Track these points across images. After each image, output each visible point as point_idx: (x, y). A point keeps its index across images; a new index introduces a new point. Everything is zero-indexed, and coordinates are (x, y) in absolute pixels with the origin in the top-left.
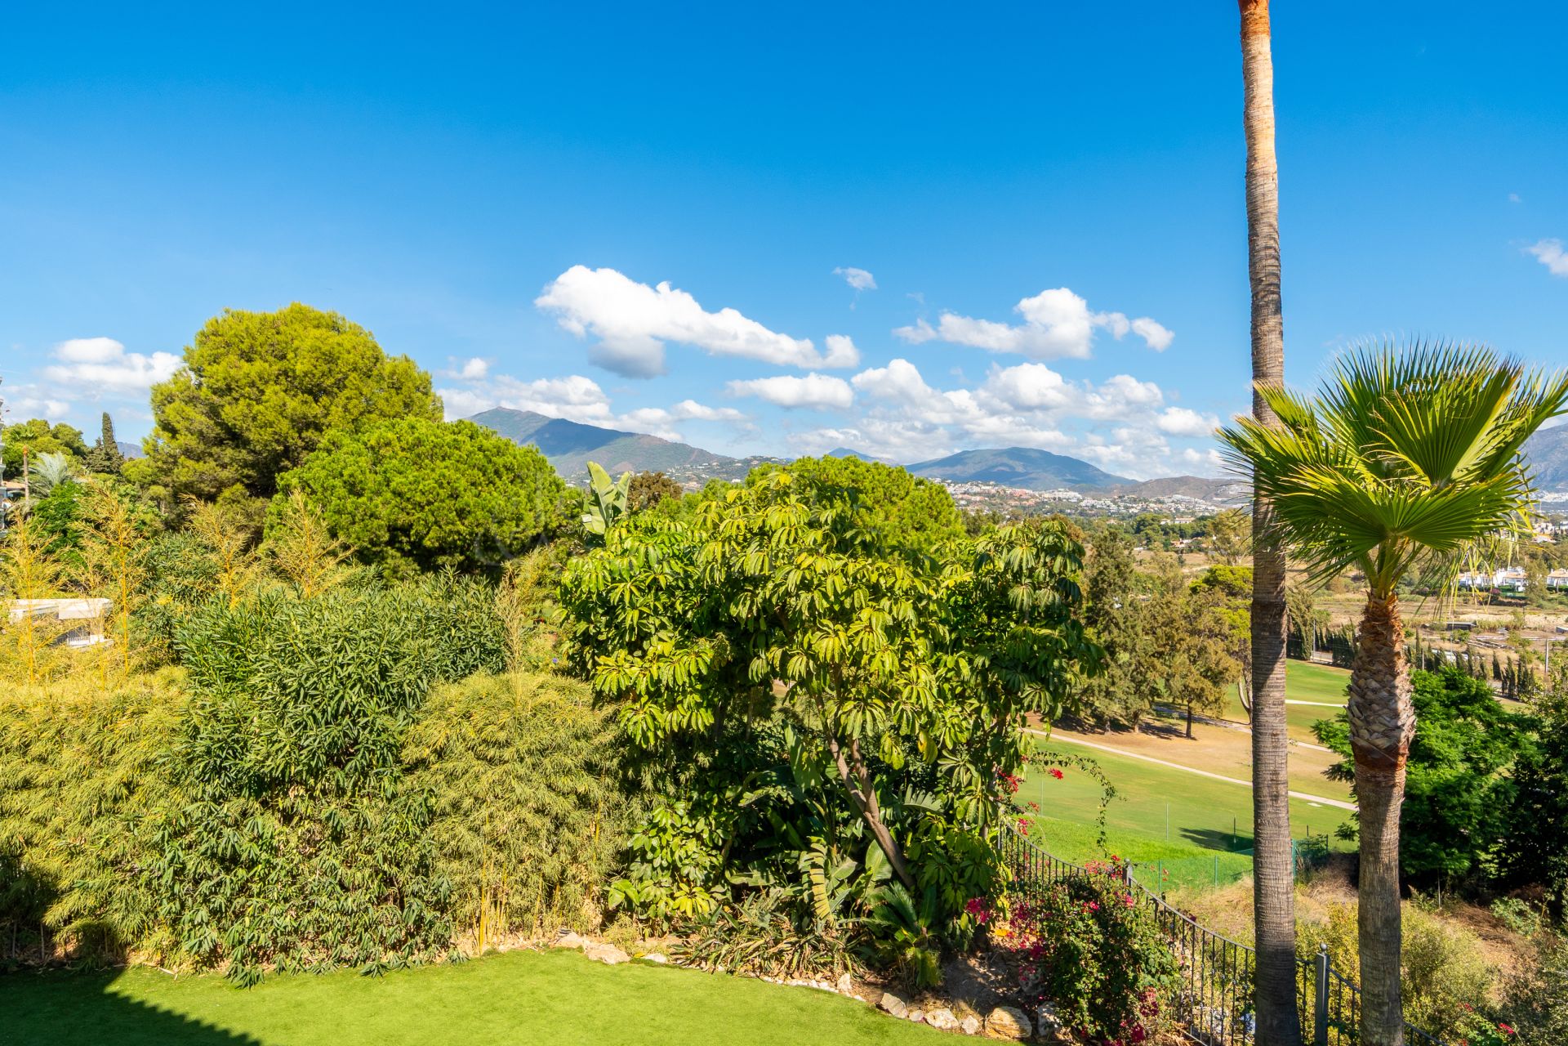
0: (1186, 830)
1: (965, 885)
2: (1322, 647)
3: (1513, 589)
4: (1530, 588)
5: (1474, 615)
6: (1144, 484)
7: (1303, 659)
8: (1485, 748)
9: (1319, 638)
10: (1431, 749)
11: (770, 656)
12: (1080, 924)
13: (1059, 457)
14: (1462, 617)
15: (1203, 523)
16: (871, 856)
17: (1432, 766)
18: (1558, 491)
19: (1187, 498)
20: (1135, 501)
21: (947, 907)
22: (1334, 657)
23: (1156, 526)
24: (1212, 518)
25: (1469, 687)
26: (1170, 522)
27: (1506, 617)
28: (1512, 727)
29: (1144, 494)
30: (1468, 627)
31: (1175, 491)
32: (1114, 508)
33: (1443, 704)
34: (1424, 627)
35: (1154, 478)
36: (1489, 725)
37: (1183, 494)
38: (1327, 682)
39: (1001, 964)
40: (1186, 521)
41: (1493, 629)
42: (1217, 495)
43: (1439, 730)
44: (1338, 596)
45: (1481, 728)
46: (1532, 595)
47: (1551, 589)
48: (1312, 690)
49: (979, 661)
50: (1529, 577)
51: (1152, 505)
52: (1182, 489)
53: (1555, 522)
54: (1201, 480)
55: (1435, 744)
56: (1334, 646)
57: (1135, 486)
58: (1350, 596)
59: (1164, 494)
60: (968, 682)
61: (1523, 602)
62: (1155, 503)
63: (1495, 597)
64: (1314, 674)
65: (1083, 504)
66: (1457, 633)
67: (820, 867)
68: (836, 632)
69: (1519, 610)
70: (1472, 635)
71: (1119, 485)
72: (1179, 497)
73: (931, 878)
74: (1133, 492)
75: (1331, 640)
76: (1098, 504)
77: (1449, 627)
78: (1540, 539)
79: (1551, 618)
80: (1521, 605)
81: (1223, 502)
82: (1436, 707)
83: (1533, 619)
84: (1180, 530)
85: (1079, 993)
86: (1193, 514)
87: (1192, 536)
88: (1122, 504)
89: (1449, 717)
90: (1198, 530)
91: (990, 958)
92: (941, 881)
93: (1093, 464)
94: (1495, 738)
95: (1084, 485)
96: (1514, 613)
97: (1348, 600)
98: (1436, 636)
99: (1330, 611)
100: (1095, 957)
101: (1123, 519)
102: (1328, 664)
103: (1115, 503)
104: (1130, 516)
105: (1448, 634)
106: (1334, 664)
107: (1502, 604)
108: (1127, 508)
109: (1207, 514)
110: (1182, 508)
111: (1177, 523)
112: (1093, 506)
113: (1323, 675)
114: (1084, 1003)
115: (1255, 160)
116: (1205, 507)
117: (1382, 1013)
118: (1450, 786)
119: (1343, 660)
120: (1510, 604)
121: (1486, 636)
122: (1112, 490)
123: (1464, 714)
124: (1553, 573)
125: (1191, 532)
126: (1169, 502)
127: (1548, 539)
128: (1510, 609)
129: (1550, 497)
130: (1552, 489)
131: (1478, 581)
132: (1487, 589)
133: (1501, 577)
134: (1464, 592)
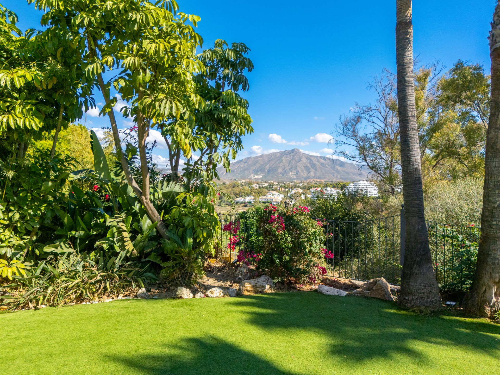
3: (250, 202)
14: (239, 211)
50: (255, 199)
61: (253, 206)
63: (246, 205)
107: (248, 207)
120: (250, 207)
129: (256, 177)
130: (257, 175)
131: (242, 200)
132: (244, 203)
133: (248, 199)
134: (238, 204)
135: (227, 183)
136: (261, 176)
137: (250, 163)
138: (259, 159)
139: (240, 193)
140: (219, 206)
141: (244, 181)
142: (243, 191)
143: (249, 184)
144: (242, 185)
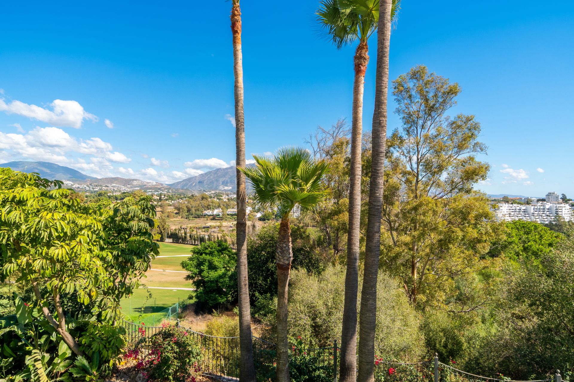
0: (136, 309)
1: (112, 348)
2: (169, 237)
3: (219, 215)
4: (223, 215)
5: (210, 223)
6: (100, 179)
7: (163, 241)
8: (229, 263)
9: (168, 234)
10: (215, 265)
11: (19, 262)
12: (169, 347)
13: (62, 167)
14: (207, 224)
15: (124, 194)
16: (61, 348)
17: (216, 271)
18: (228, 186)
19: (117, 185)
20: (97, 186)
21: (104, 359)
22: (173, 240)
23: (106, 195)
24: (128, 193)
25: (224, 246)
26: (111, 194)
27: (218, 223)
28: (235, 256)
29: (100, 183)
30: (208, 227)
31: (112, 183)
32: (87, 188)
33: (217, 251)
34: (197, 228)
35: (104, 178)
36: (229, 256)
37: (116, 184)
38: (171, 249)
39: (125, 376)
40: (118, 194)
41: (215, 227)
42: (129, 185)
43: (217, 259)
44: (171, 220)
45: (227, 257)
46: (224, 217)
47: (228, 215)
48: (168, 252)
49: (115, 253)
50: (223, 212)
51: (104, 188)
52: (116, 182)
53: (227, 195)
54: (123, 179)
55: (216, 263)
56: (173, 236)
57: (96, 180)
58: (175, 219)
59: (108, 183)
60: (111, 261)
61: (221, 219)
62: (105, 187)
63: (214, 218)
64: (167, 246)
65: (74, 186)
66: (206, 229)
67: (40, 360)
68: (62, 246)
69: (221, 221)
70: (210, 230)
71: (90, 179)
72: (114, 185)
73: (96, 349)
74: (96, 182)
75: (172, 234)
76: (81, 187)
77: (204, 228)
78: (225, 200)
79: (229, 223)
80: (221, 220)
81: (131, 187)
82: (216, 253)
83: (225, 224)
84: (116, 197)
85: (169, 374)
86: (120, 191)
87: (120, 200)
88: (91, 187)
89: (219, 256)
90: (123, 197)
91: (120, 375)
92: (101, 349)
93: (80, 171)
94: (231, 260)
95: (74, 179)
96: (220, 222)
97: (175, 221)
98: (200, 231)
99: (169, 224)
100: (175, 358)
101: (92, 193)
102: (171, 243)
103: (88, 186)
104: (95, 192)
105: (203, 230)
106: (173, 242)
107: (216, 220)
108: (93, 188)
109: (125, 191)
110: (116, 189)
111: (114, 194)
112: (78, 187)
113: (170, 246)
114: (171, 377)
115: (238, 82)
116: (124, 189)
117: (284, 342)
118: (221, 276)
119: (176, 241)
120: (218, 220)
121: (213, 230)
122: (87, 181)
123: (222, 254)
124: (229, 210)
125: (119, 198)
126: (111, 187)
127: (226, 200)
128: (219, 221)
129: (226, 188)
130: (227, 186)
131: (210, 213)
132: (213, 216)
133: (216, 212)
134: (207, 216)
135: (196, 194)
136: (231, 188)
137: (220, 174)
138: (229, 170)
139: (208, 206)
140: (187, 218)
141: (213, 192)
142: (211, 204)
143: (218, 196)
144: (211, 197)
